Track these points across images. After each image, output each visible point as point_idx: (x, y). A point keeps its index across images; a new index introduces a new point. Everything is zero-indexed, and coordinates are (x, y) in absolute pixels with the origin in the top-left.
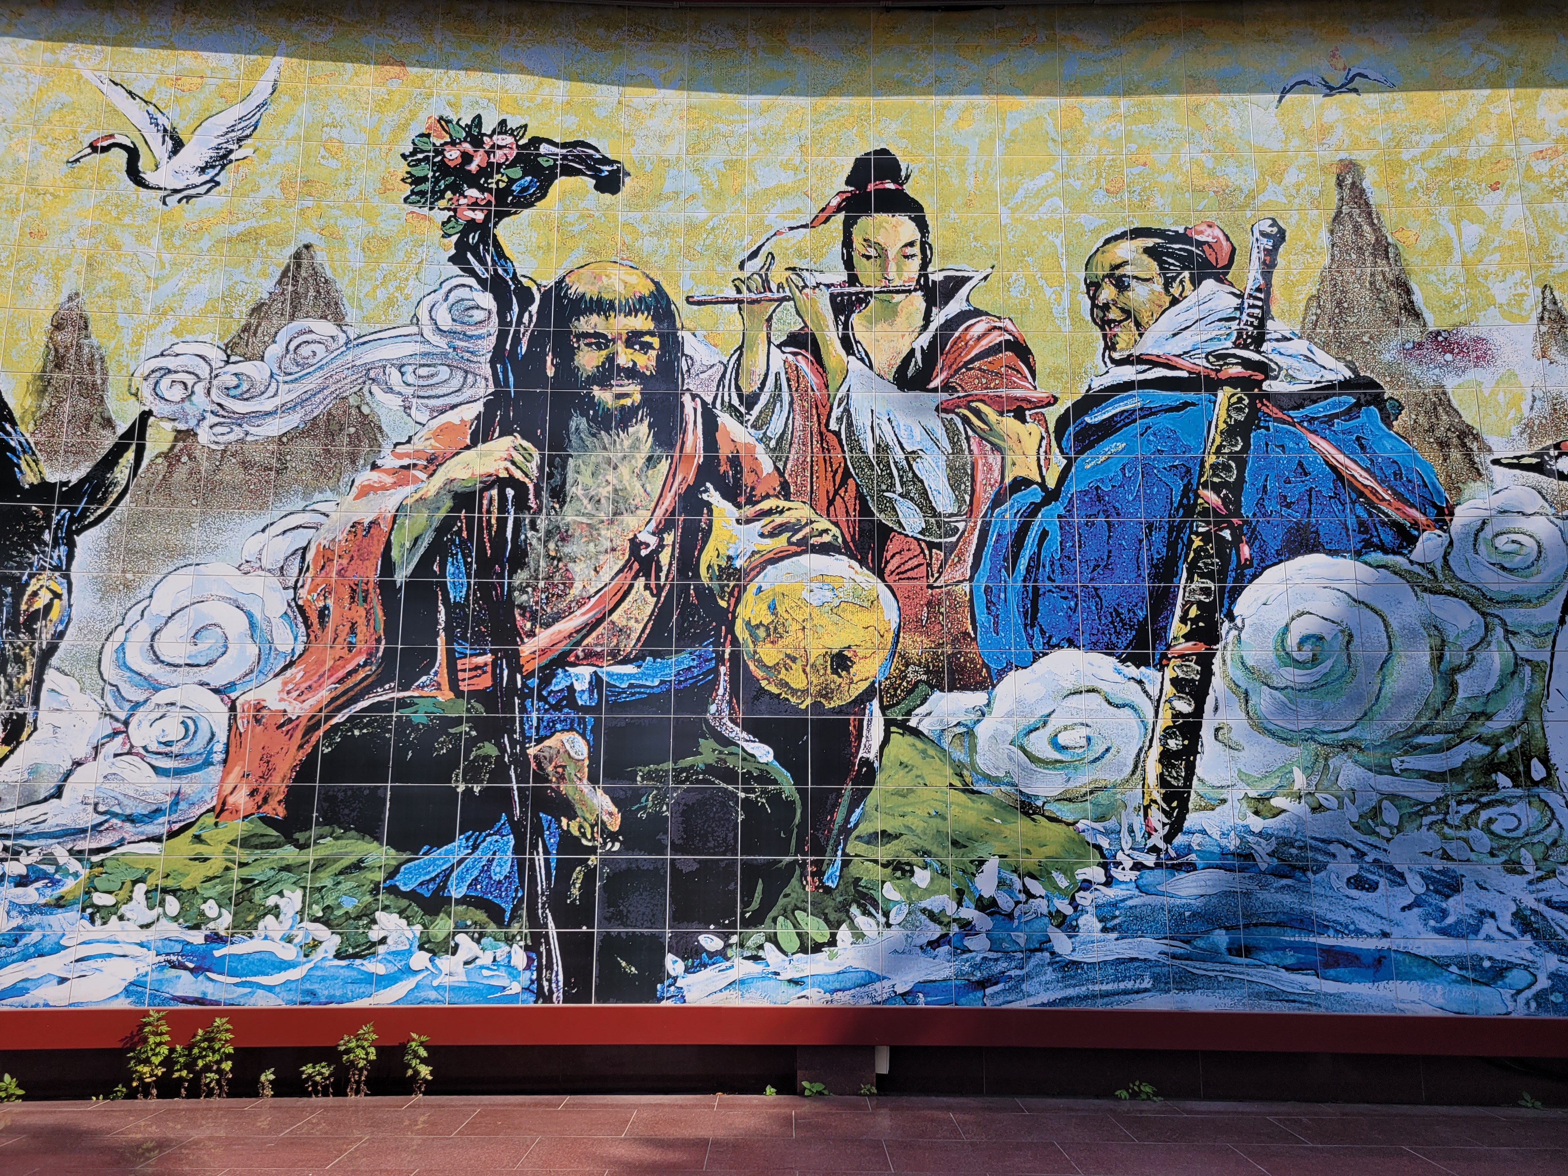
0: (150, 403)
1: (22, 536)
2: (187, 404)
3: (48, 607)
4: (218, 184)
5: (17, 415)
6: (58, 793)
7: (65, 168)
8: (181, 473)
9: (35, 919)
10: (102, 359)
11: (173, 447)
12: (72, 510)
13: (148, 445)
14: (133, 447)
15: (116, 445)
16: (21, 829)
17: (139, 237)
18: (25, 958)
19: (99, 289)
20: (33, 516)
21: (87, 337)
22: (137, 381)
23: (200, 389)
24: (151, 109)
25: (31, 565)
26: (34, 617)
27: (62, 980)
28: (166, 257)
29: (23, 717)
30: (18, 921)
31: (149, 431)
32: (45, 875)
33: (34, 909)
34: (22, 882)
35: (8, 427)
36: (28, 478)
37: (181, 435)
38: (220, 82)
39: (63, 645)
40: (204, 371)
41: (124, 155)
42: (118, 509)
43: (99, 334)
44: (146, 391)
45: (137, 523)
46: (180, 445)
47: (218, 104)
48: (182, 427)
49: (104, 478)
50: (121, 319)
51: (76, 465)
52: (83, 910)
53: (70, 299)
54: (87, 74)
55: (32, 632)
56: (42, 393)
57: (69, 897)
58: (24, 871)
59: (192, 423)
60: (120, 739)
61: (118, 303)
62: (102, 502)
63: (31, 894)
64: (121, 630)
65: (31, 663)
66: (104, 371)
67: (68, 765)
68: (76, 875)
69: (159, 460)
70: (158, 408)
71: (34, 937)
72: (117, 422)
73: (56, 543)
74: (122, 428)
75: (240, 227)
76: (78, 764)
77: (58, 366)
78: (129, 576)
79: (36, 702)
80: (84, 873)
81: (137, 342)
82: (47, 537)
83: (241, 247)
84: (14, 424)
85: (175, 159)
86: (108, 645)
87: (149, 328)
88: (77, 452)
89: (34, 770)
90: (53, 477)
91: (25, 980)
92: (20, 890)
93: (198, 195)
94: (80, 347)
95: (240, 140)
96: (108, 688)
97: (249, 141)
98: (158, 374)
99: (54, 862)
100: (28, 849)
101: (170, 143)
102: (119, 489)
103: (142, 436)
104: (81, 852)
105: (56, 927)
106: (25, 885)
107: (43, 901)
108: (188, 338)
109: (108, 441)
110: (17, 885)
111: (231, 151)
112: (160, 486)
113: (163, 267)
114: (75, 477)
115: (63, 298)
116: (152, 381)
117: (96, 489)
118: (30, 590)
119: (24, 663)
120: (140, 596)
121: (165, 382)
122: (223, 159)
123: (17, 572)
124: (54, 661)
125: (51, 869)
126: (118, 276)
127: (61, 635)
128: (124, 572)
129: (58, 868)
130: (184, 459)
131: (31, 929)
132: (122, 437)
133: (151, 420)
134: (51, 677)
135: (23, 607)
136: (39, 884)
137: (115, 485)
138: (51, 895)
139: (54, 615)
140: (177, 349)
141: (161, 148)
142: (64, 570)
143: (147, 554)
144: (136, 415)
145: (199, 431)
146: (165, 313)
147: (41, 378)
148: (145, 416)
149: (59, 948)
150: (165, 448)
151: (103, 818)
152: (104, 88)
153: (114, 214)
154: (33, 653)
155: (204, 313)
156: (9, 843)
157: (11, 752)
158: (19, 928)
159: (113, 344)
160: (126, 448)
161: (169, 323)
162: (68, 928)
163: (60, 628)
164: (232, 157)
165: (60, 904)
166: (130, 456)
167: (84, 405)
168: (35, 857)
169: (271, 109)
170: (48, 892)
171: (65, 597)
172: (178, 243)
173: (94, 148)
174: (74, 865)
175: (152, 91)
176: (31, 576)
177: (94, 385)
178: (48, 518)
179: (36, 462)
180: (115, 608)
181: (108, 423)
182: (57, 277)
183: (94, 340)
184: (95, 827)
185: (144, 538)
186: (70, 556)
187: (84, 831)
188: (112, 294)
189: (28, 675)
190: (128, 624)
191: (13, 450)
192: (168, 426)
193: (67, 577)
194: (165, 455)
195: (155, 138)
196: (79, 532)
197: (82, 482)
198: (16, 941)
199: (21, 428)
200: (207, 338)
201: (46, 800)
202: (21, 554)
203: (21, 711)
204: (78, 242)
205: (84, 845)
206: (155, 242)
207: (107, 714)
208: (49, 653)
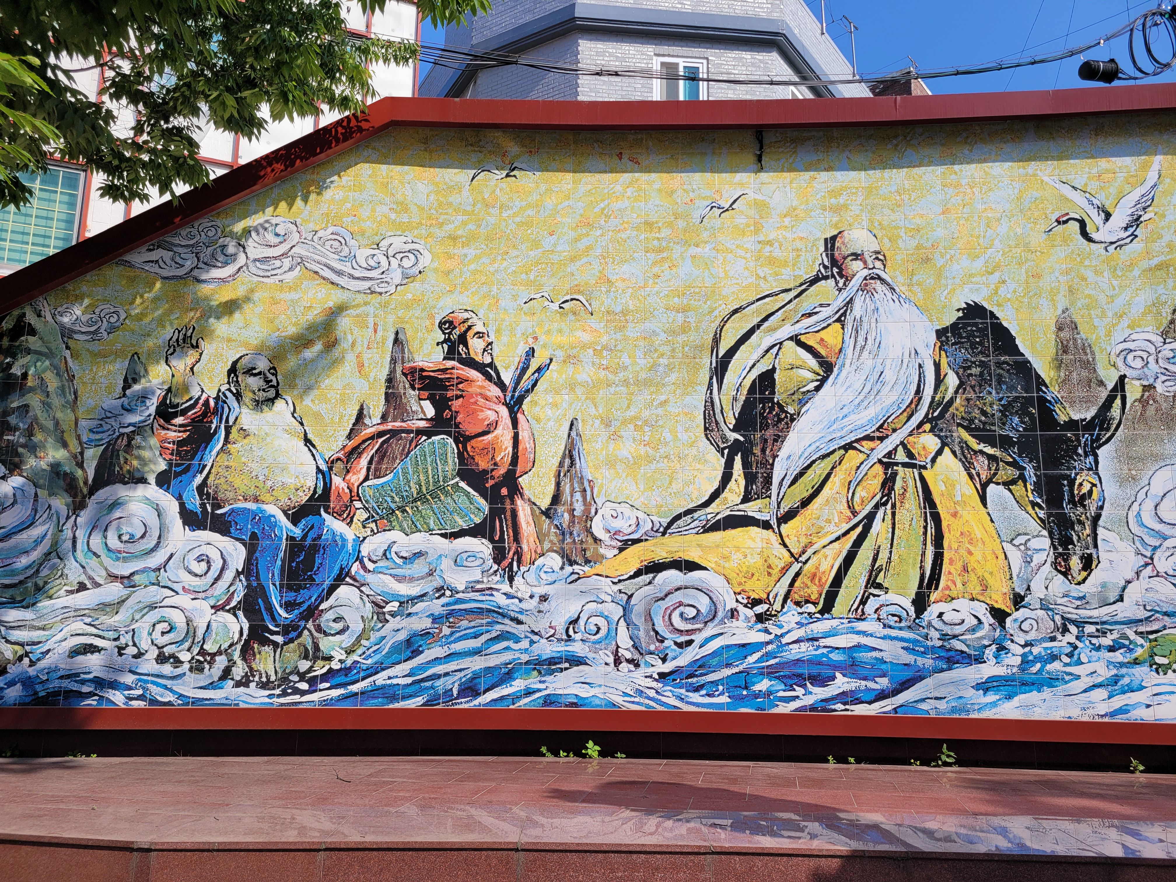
0: (1124, 371)
1: (1066, 451)
2: (1145, 369)
3: (1090, 492)
4: (1136, 236)
5: (1047, 381)
6: (1121, 599)
8: (1151, 410)
9: (1124, 671)
10: (1090, 346)
11: (1143, 396)
12: (1092, 435)
13: (1128, 395)
14: (1119, 397)
15: (1109, 396)
16: (1104, 619)
17: (1096, 272)
18: (1124, 692)
19: (1079, 304)
20: (1069, 439)
21: (1078, 333)
22: (1113, 358)
23: (1151, 359)
24: (1088, 195)
25: (1075, 468)
26: (1083, 498)
27: (1148, 706)
28: (1115, 283)
29: (1090, 556)
30: (1114, 672)
31: (1127, 387)
32: (1124, 646)
33: (1122, 665)
34: (1112, 649)
35: (1044, 388)
36: (1062, 418)
37: (1148, 388)
38: (1126, 175)
39: (1104, 513)
40: (1152, 350)
41: (1077, 225)
42: (1118, 433)
43: (1084, 333)
44: (1120, 363)
45: (1130, 442)
46: (1147, 394)
47: (1128, 188)
48: (1146, 383)
49: (1106, 416)
50: (1096, 322)
51: (1088, 409)
52: (1151, 666)
53: (1064, 312)
54: (1046, 179)
55: (1084, 506)
56: (1059, 368)
57: (1141, 659)
59: (1151, 381)
61: (1092, 312)
62: (1108, 429)
63: (1118, 656)
64: (1136, 505)
65: (1088, 524)
66: (1093, 353)
67: (1122, 583)
68: (1142, 646)
69: (1136, 404)
70: (1129, 373)
71: (1126, 681)
72: (1107, 382)
73: (1086, 455)
74: (1110, 386)
75: (1155, 261)
76: (1129, 582)
77: (1065, 352)
78: (1134, 472)
79: (1096, 546)
80: (1147, 645)
81: (1109, 335)
82: (1080, 451)
83: (1158, 273)
84: (1047, 387)
85: (1108, 224)
86: (1130, 513)
87: (1114, 326)
88: (1088, 401)
89: (1104, 585)
90: (1076, 417)
91: (1127, 705)
92: (1111, 654)
93: (1126, 244)
94: (1075, 340)
95: (1144, 209)
96: (1136, 538)
97: (1150, 209)
98: (1125, 353)
99: (1128, 638)
100: (1111, 630)
101: (1103, 215)
102: (1116, 422)
103: (1123, 390)
104: (1142, 633)
105: (1137, 675)
106: (1114, 651)
107: (1126, 660)
108: (1138, 330)
109: (1104, 394)
110: (1110, 651)
111: (1140, 216)
112: (1140, 419)
113: (1114, 289)
114: (1089, 415)
115: (1059, 312)
116: (1122, 357)
117: (1102, 422)
118: (1077, 482)
119: (1084, 524)
120: (1143, 484)
121: (1130, 357)
122: (1136, 221)
123: (1068, 472)
124: (1101, 522)
125: (1127, 642)
126: (1089, 296)
127: (1102, 508)
128: (1130, 470)
129: (1131, 642)
130: (1151, 402)
131: (1123, 676)
132: (1111, 391)
133: (1126, 380)
134: (1100, 531)
135: (1076, 492)
136: (1122, 651)
137: (1114, 419)
138: (1129, 658)
139: (1095, 496)
140: (1133, 337)
141: (1099, 219)
142: (1094, 469)
143: (1141, 460)
144: (1117, 378)
145: (1156, 385)
146: (1121, 316)
147: (1056, 359)
148: (1122, 378)
149: (1141, 688)
150: (1138, 396)
151: (1150, 614)
152: (1057, 186)
153: (1078, 260)
154: (1087, 518)
155: (1144, 314)
157: (1089, 575)
158: (1116, 675)
159: (1094, 337)
160: (1115, 397)
161: (1125, 322)
162: (1144, 677)
163: (1100, 504)
164: (1142, 219)
165: (1136, 662)
166: (1118, 402)
167: (1085, 373)
168: (1115, 635)
169: (1160, 188)
170: (1128, 655)
171: (1099, 485)
172: (1120, 274)
173: (1058, 222)
174: (1140, 641)
175: (1086, 185)
176: (1076, 474)
177: (1088, 361)
178: (1079, 441)
179: (1064, 408)
180: (1130, 492)
181: (1101, 383)
182: (1053, 300)
183: (1084, 336)
184: (1147, 619)
185: (1138, 450)
186: (1097, 462)
187: (1141, 621)
188: (1088, 307)
189: (1088, 531)
190: (1139, 500)
191: (1050, 402)
192: (1137, 383)
193: (1097, 474)
194: (1140, 400)
195: (1093, 213)
196: (1098, 448)
197: (1093, 418)
198: (1116, 683)
199: (1051, 389)
200: (1149, 329)
201: (1114, 603)
203: (1088, 552)
204: (1061, 278)
205: (1141, 629)
206: (1106, 274)
207: (1138, 553)
208: (1097, 518)
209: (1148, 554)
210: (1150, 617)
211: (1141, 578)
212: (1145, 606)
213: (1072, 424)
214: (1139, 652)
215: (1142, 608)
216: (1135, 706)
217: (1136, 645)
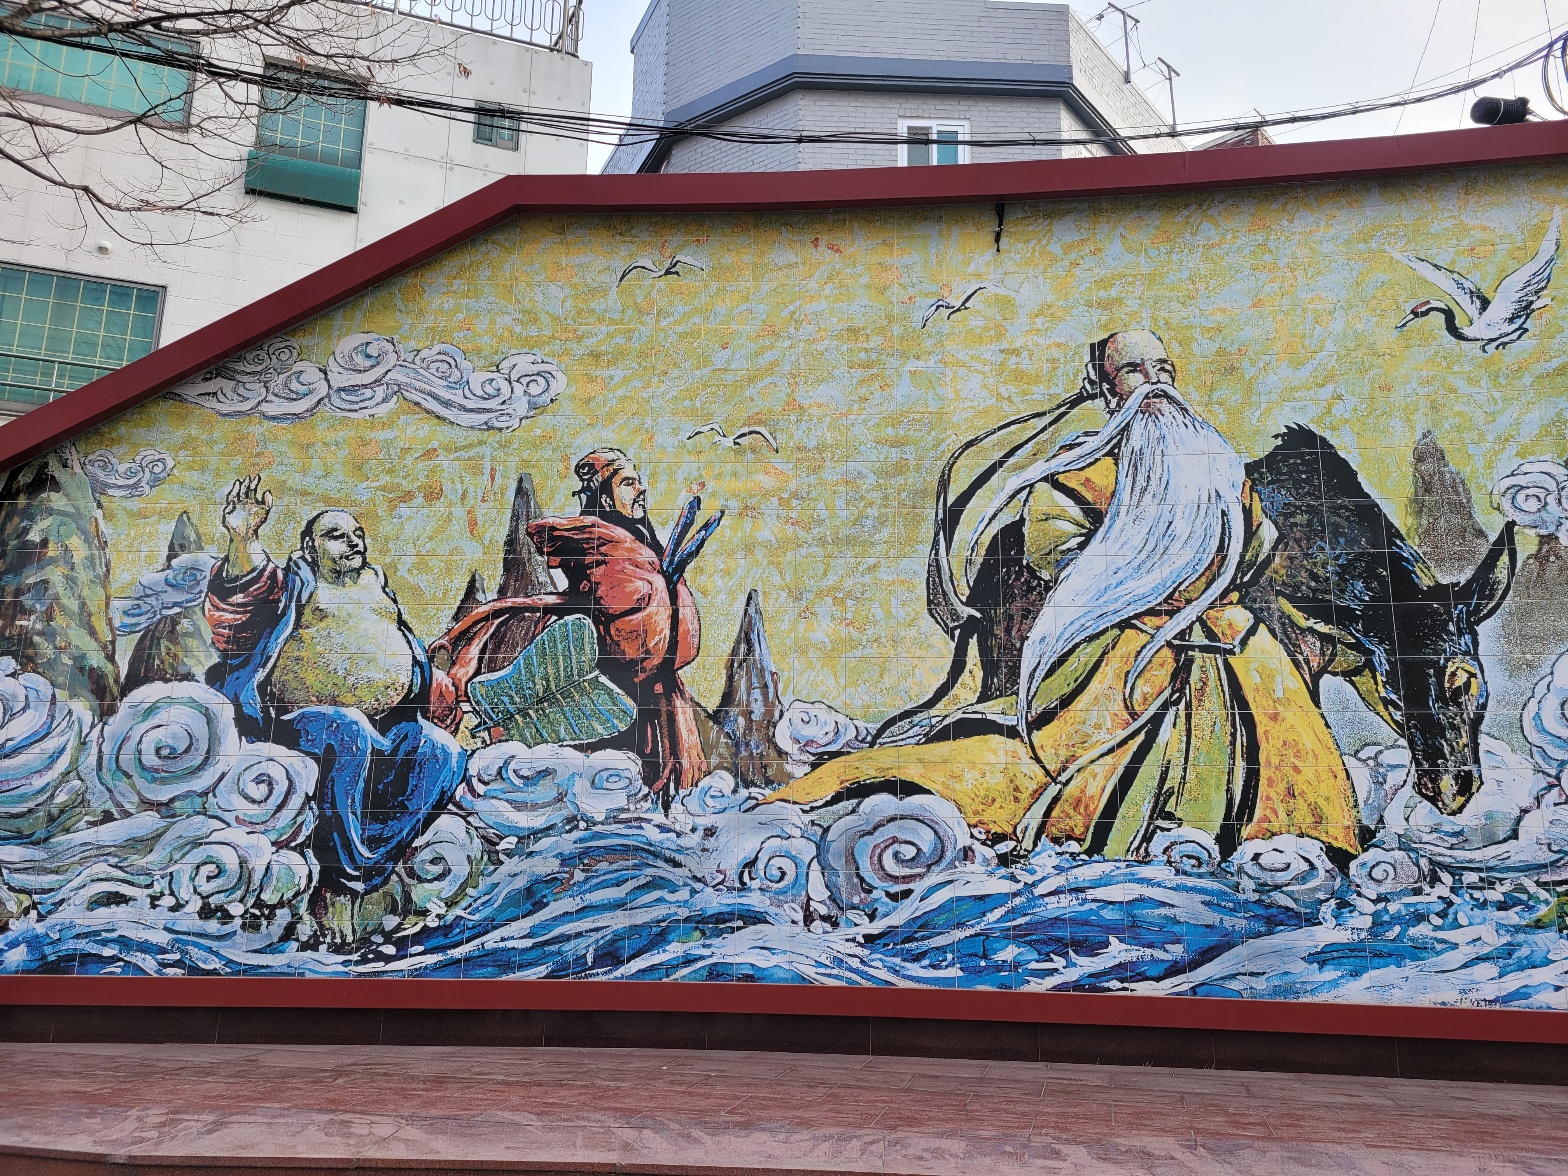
0: (1512, 515)
1: (1430, 628)
2: (1543, 513)
3: (1467, 685)
4: (1526, 330)
5: (1403, 532)
7: (1396, 333)
8: (1552, 570)
9: (1521, 937)
10: (1462, 482)
11: (1540, 550)
12: (1468, 605)
13: (1518, 549)
14: (1506, 552)
15: (1491, 551)
16: (1491, 864)
17: (1470, 380)
18: (1522, 969)
19: (1447, 426)
20: (1436, 612)
21: (1446, 465)
22: (1496, 498)
23: (1551, 499)
24: (1456, 276)
25: (1445, 651)
26: (1457, 693)
27: (1558, 988)
28: (1497, 395)
29: (1469, 773)
30: (1507, 939)
31: (1517, 538)
32: (1520, 902)
33: (1518, 929)
35: (1398, 542)
36: (1425, 582)
37: (1546, 539)
38: (1509, 247)
39: (1487, 715)
40: (1552, 486)
41: (1442, 316)
42: (1506, 603)
43: (1455, 463)
44: (1506, 505)
45: (1524, 614)
46: (1546, 547)
47: (1512, 265)
48: (1544, 532)
49: (1488, 579)
50: (1471, 449)
51: (1461, 570)
52: (1561, 931)
53: (1425, 436)
54: (1397, 256)
55: (1459, 705)
56: (1419, 513)
57: (1546, 920)
58: (1502, 898)
59: (1552, 529)
60: (1555, 791)
61: (1465, 435)
62: (1491, 597)
63: (1512, 917)
64: (1533, 703)
65: (1465, 729)
66: (1467, 492)
67: (1517, 812)
68: (1547, 902)
69: (1531, 561)
70: (1519, 518)
71: (1524, 951)
72: (1488, 532)
73: (1460, 634)
74: (1493, 537)
75: (1555, 363)
76: (1525, 811)
77: (1428, 491)
78: (1529, 657)
79: (1477, 761)
80: (1554, 900)
81: (1490, 465)
82: (1452, 628)
83: (1559, 380)
84: (1402, 540)
85: (1485, 314)
86: (1525, 714)
87: (1496, 454)
88: (1462, 558)
89: (1489, 816)
90: (1445, 580)
91: (1526, 986)
92: (1502, 913)
93: (1512, 342)
94: (1441, 474)
95: (1537, 292)
96: (1534, 749)
97: (1545, 292)
98: (1513, 491)
99: (1525, 891)
100: (1501, 880)
101: (1478, 303)
102: (1503, 586)
103: (1512, 542)
104: (1546, 883)
105: (1541, 944)
106: (1506, 909)
107: (1524, 923)
108: (1532, 459)
109: (1484, 549)
110: (1499, 909)
111: (1532, 302)
112: (1536, 582)
113: (1496, 403)
114: (1463, 578)
115: (1418, 436)
116: (1509, 496)
117: (1483, 587)
118: (1449, 671)
119: (1459, 730)
120: (1543, 674)
121: (1521, 497)
122: (1525, 310)
123: (1435, 658)
124: (1483, 727)
125: (1524, 897)
126: (1459, 414)
127: (1484, 706)
128: (1523, 653)
129: (1530, 896)
130: (1552, 559)
131: (1520, 945)
132: (1494, 544)
133: (1516, 528)
134: (1484, 741)
135: (1447, 685)
136: (1518, 909)
137: (1499, 583)
138: (1528, 918)
139: (1474, 690)
140: (1524, 469)
141: (1472, 308)
142: (1473, 653)
143: (1540, 639)
144: (1502, 526)
145: (1559, 535)
146: (1507, 440)
147: (1416, 501)
148: (1510, 526)
149: (1547, 962)
150: (1534, 550)
151: (1558, 856)
152: (1412, 264)
153: (1444, 364)
154: (1464, 722)
155: (1539, 437)
156: (1483, 875)
157: (1467, 801)
158: (1510, 944)
159: (1468, 469)
160: (1501, 553)
161: (1512, 449)
162: (1551, 946)
163: (1482, 701)
164: (1533, 307)
165: (1539, 925)
166: (1505, 558)
167: (1456, 520)
168: (1507, 887)
169: (1559, 263)
170: (1526, 915)
171: (1479, 675)
172: (1504, 382)
173: (1415, 314)
174: (1543, 895)
175: (1453, 262)
176: (1447, 660)
177: (1461, 503)
178: (1450, 615)
179: (1428, 568)
180: (1525, 684)
181: (1480, 533)
182: (1409, 420)
183: (1453, 467)
184: (1553, 863)
185: (1534, 625)
186: (1476, 643)
187: (1544, 866)
188: (1458, 429)
189: (1465, 740)
190: (1538, 696)
191: (1407, 560)
192: (1532, 532)
193: (1477, 659)
194: (1536, 556)
195: (1464, 300)
196: (1478, 623)
197: (1469, 582)
198: (1510, 955)
199: (1409, 542)
200: (1547, 457)
202: (1434, 643)
203: (1466, 768)
204: (1420, 390)
205: (1545, 878)
206: (1483, 383)
207: (1538, 770)
208: (1478, 720)
209: (1553, 772)
210: (1558, 861)
211: (1543, 805)
212: (1549, 845)
213: (1439, 591)
214: (1543, 910)
215: (1545, 848)
216: (1540, 988)
217: (1538, 900)
